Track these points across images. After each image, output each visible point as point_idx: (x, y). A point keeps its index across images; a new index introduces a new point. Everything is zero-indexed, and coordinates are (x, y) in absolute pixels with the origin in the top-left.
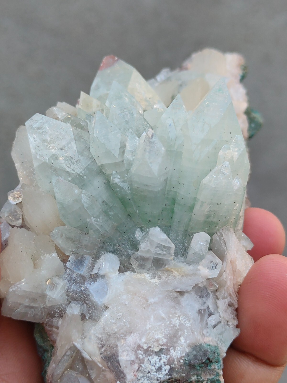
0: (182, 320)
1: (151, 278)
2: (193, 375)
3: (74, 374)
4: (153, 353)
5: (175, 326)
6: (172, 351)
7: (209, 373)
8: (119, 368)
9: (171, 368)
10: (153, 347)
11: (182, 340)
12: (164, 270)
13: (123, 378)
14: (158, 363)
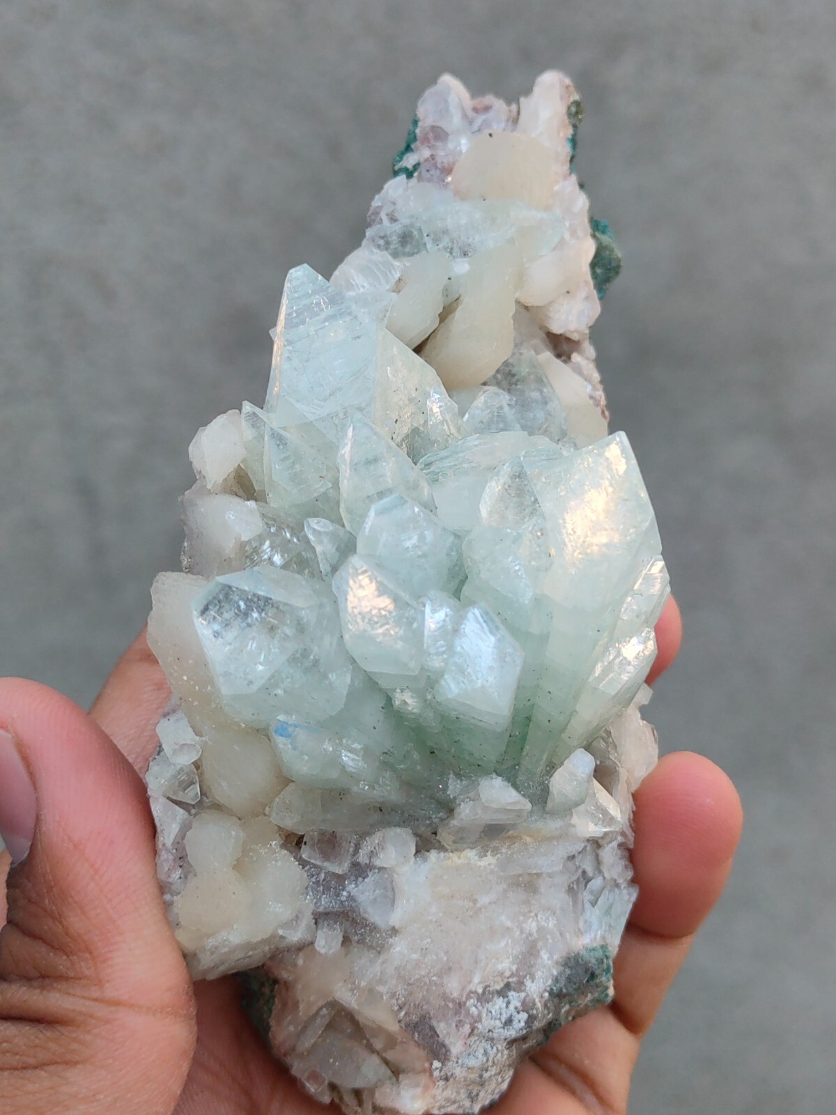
0: (541, 918)
1: (479, 857)
2: (564, 1006)
4: (493, 994)
5: (530, 935)
6: (528, 983)
7: (590, 992)
8: (436, 1038)
9: (529, 1016)
12: (504, 838)
13: (445, 1055)
14: (504, 1010)
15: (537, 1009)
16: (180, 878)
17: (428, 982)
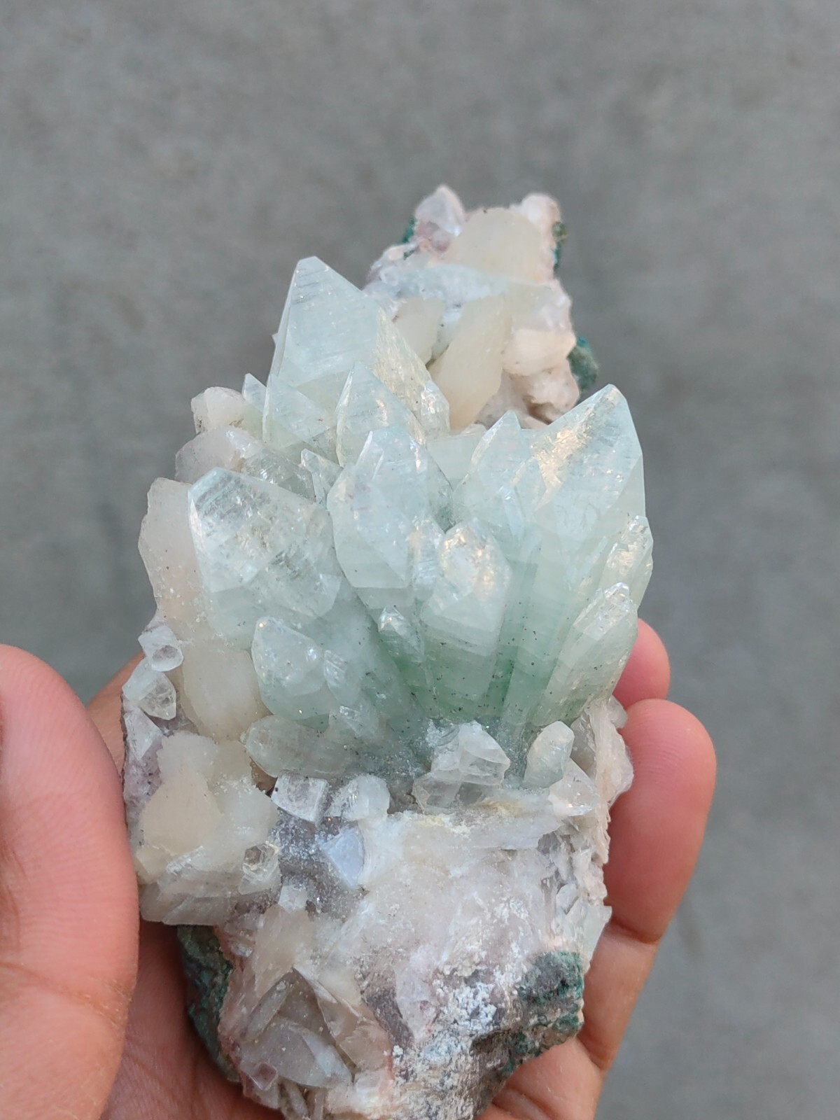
0: (513, 906)
1: (453, 824)
2: (532, 1017)
3: (289, 1026)
4: (460, 981)
5: (501, 921)
6: (497, 974)
7: (560, 1007)
8: (400, 1019)
9: (497, 1010)
10: (462, 969)
11: (515, 948)
12: (480, 806)
13: (407, 1039)
14: (471, 1001)
15: (506, 1002)
16: (148, 794)
17: (394, 952)
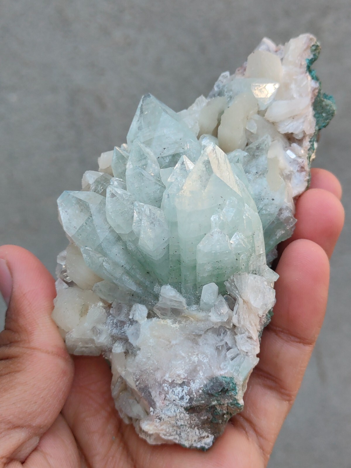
0: (200, 357)
1: (172, 323)
2: (213, 401)
4: (177, 385)
5: (194, 362)
6: (192, 383)
8: (151, 397)
9: (190, 397)
10: (177, 380)
11: (201, 374)
12: (182, 317)
13: (154, 405)
14: (180, 393)
17: (149, 372)
